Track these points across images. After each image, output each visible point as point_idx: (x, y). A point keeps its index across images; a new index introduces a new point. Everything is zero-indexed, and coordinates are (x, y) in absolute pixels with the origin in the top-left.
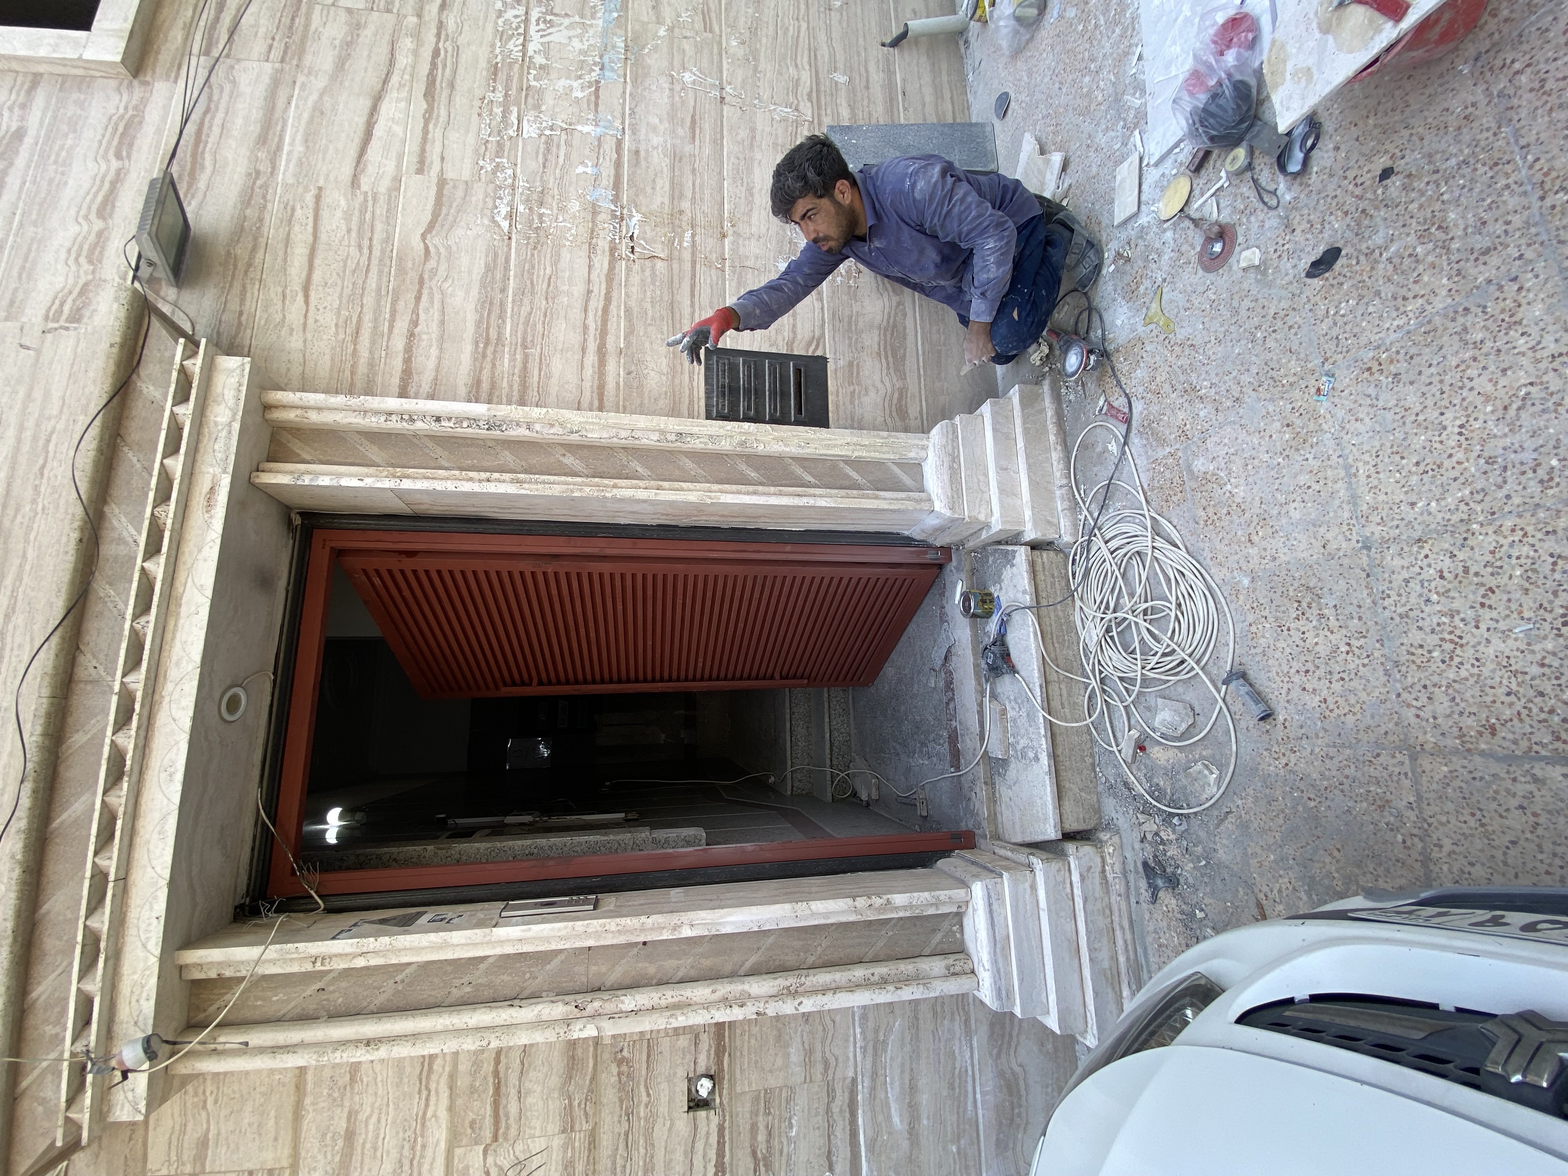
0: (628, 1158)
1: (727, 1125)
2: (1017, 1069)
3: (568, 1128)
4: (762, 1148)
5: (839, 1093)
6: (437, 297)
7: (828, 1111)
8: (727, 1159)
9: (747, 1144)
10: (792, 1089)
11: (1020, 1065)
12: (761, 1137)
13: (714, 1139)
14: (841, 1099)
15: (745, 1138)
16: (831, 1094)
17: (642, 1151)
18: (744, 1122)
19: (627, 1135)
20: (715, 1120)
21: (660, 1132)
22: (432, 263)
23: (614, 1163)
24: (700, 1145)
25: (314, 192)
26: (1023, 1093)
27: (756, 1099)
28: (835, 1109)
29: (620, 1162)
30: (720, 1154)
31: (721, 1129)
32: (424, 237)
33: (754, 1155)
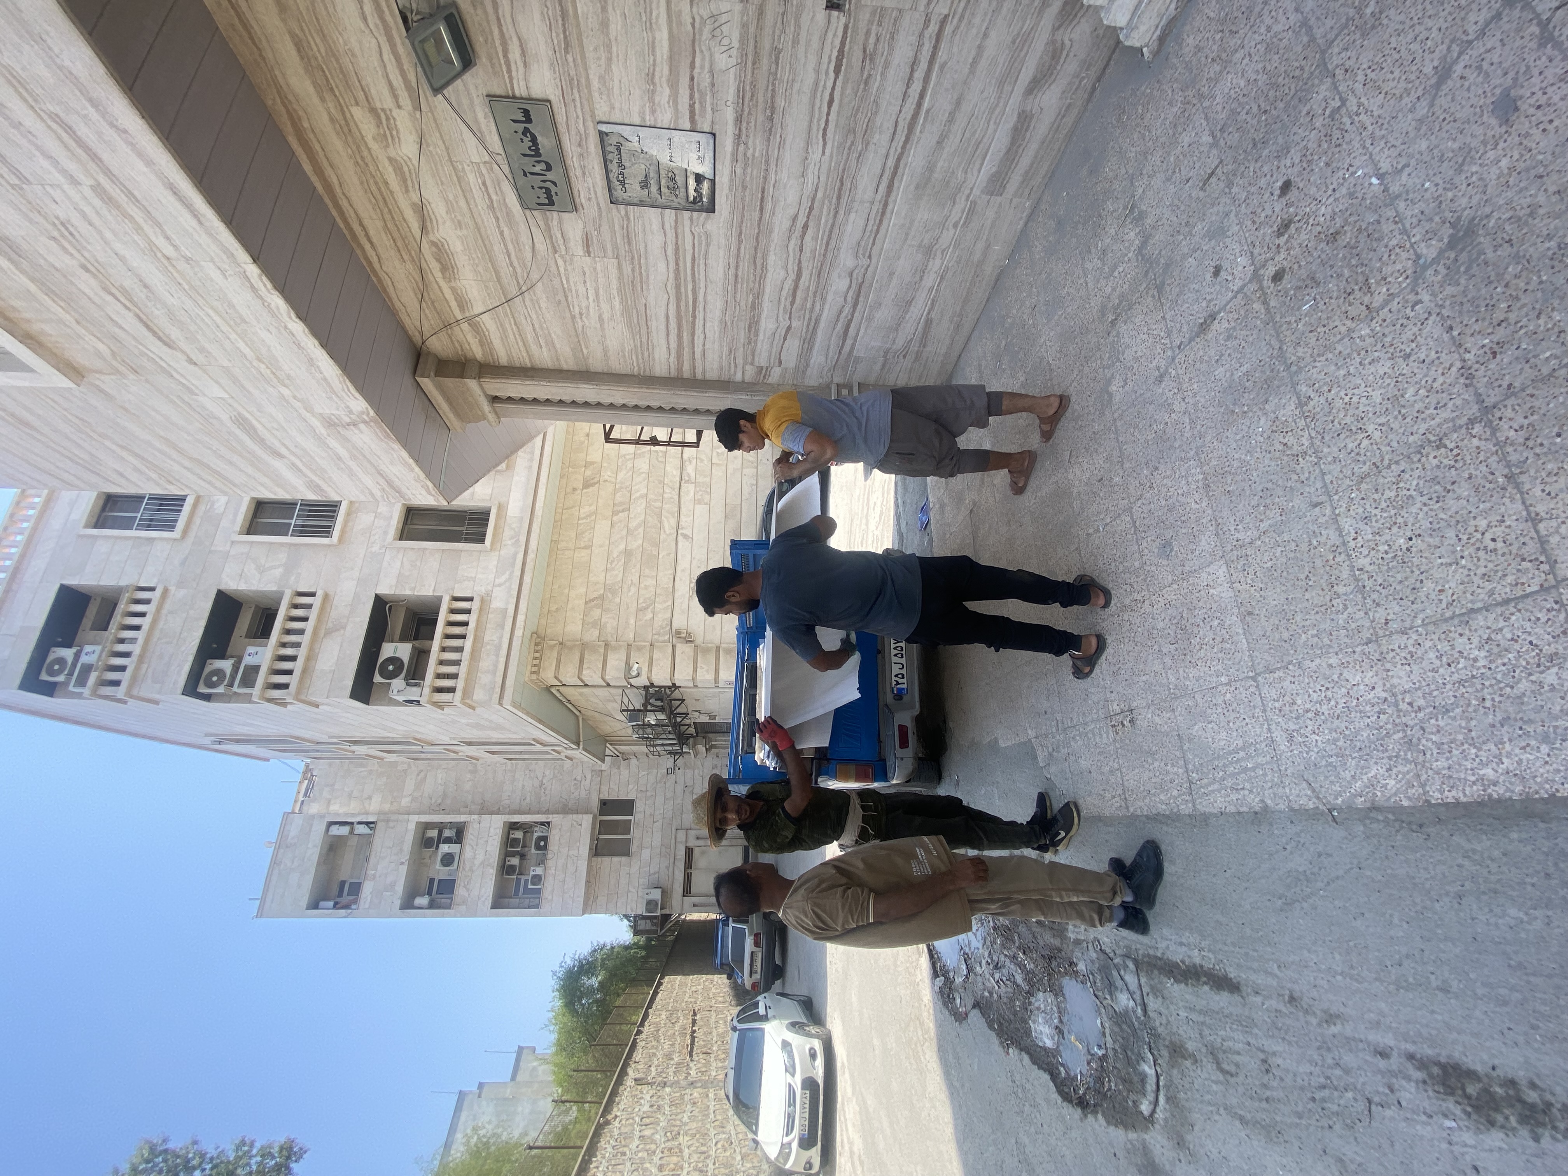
0: (783, 31)
1: (850, 25)
2: (1067, 43)
3: (744, 1)
4: (870, 47)
5: (933, 22)
7: (921, 35)
8: (846, 49)
9: (861, 43)
10: (900, 11)
11: (1071, 40)
12: (872, 40)
13: (840, 33)
14: (933, 27)
15: (861, 37)
16: (927, 22)
17: (792, 29)
18: (862, 26)
19: (783, 14)
20: (843, 20)
21: (805, 19)
23: (774, 32)
24: (830, 35)
26: (1062, 61)
27: (873, 13)
28: (927, 34)
29: (777, 33)
30: (843, 44)
31: (846, 27)
33: (865, 51)
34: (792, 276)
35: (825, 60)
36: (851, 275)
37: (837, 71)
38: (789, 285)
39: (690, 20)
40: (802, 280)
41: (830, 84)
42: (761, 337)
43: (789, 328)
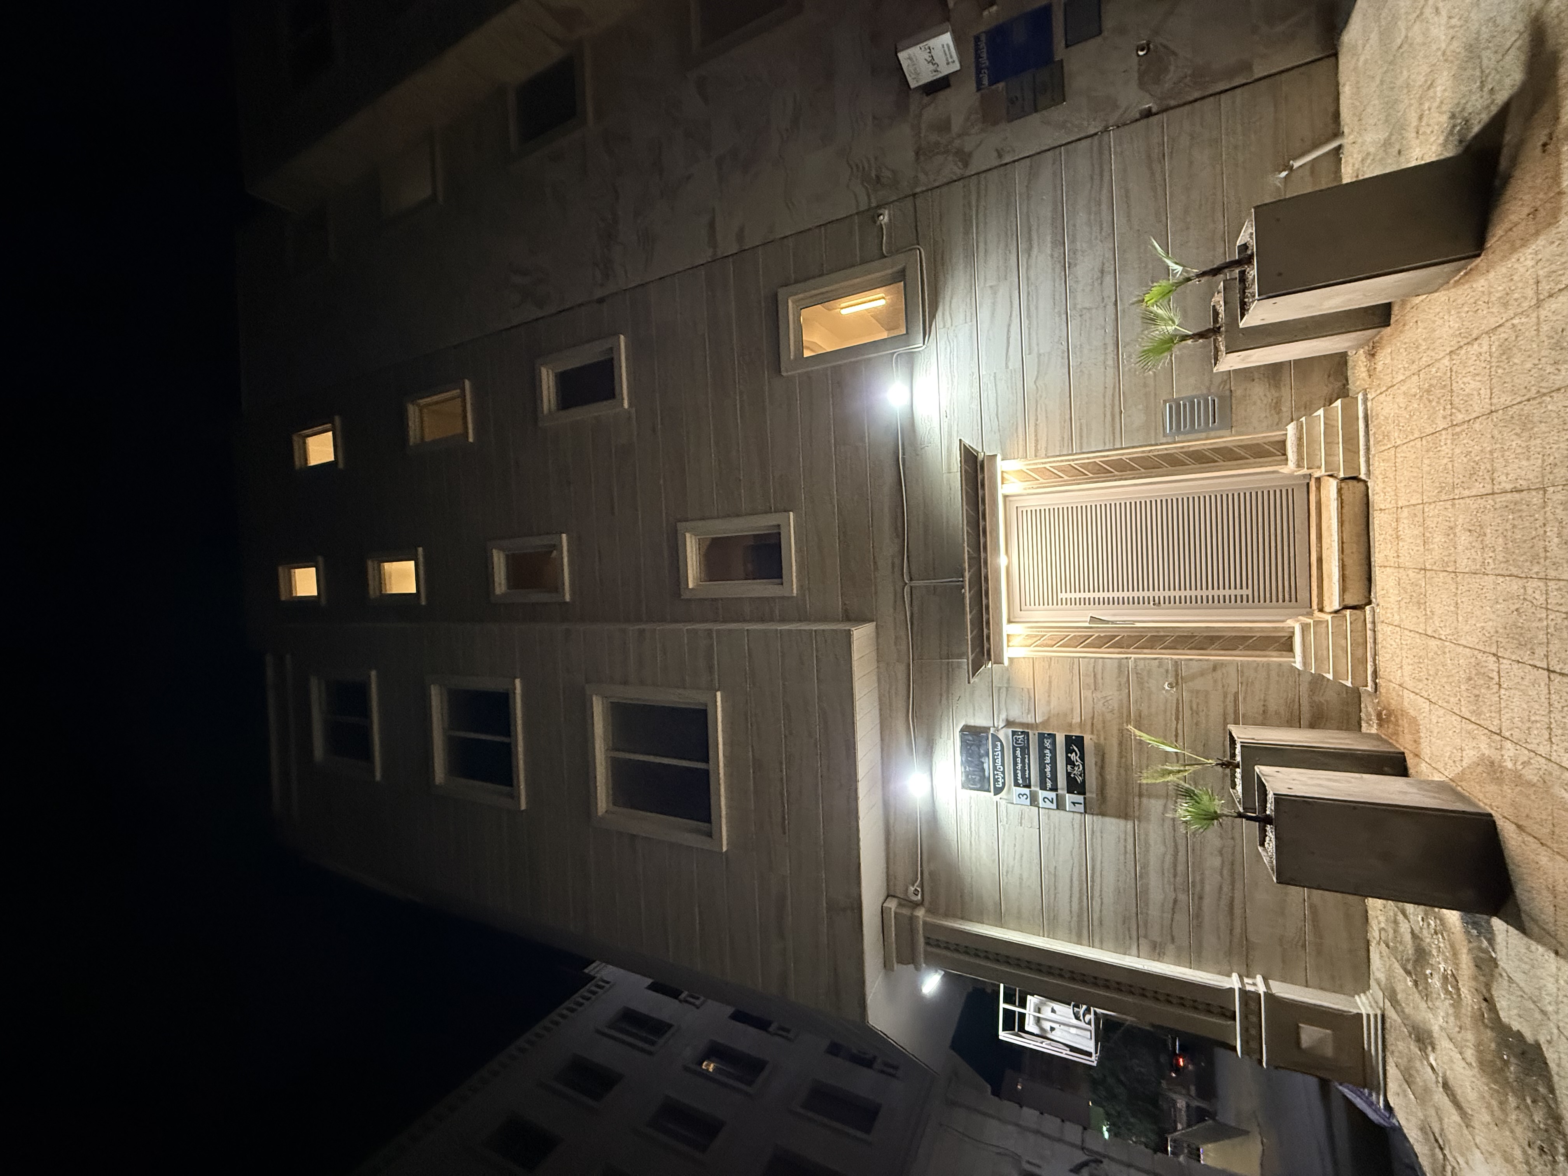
1: (1180, 699)
2: (1322, 701)
3: (1120, 690)
4: (1195, 707)
5: (1229, 696)
6: (1043, 407)
7: (1224, 702)
8: (1180, 709)
9: (1189, 706)
11: (1325, 700)
12: (1194, 704)
14: (1230, 698)
15: (1188, 704)
16: (1225, 696)
18: (1187, 699)
22: (1040, 392)
24: (1169, 703)
25: (993, 375)
27: (1192, 692)
28: (1227, 700)
31: (1177, 700)
32: (1035, 382)
33: (1191, 709)
34: (1171, 851)
35: (1168, 713)
36: (1221, 854)
37: (1177, 719)
38: (1169, 858)
39: (1091, 700)
40: (1180, 854)
41: (1174, 726)
42: (1151, 907)
43: (1175, 901)
